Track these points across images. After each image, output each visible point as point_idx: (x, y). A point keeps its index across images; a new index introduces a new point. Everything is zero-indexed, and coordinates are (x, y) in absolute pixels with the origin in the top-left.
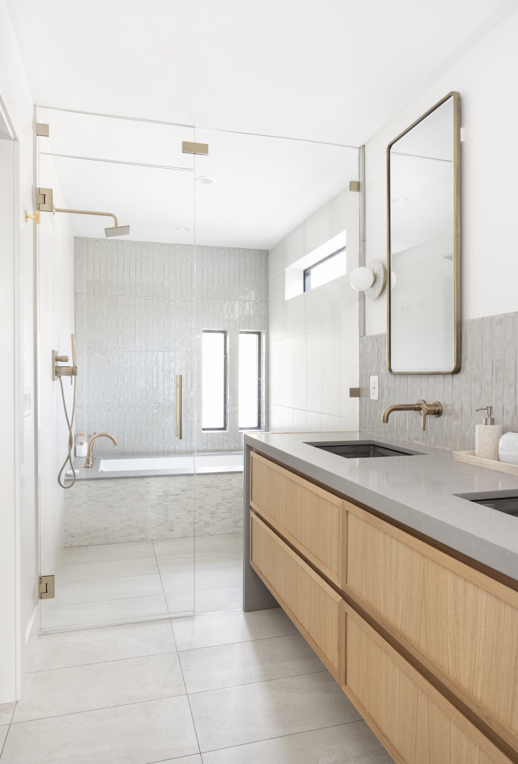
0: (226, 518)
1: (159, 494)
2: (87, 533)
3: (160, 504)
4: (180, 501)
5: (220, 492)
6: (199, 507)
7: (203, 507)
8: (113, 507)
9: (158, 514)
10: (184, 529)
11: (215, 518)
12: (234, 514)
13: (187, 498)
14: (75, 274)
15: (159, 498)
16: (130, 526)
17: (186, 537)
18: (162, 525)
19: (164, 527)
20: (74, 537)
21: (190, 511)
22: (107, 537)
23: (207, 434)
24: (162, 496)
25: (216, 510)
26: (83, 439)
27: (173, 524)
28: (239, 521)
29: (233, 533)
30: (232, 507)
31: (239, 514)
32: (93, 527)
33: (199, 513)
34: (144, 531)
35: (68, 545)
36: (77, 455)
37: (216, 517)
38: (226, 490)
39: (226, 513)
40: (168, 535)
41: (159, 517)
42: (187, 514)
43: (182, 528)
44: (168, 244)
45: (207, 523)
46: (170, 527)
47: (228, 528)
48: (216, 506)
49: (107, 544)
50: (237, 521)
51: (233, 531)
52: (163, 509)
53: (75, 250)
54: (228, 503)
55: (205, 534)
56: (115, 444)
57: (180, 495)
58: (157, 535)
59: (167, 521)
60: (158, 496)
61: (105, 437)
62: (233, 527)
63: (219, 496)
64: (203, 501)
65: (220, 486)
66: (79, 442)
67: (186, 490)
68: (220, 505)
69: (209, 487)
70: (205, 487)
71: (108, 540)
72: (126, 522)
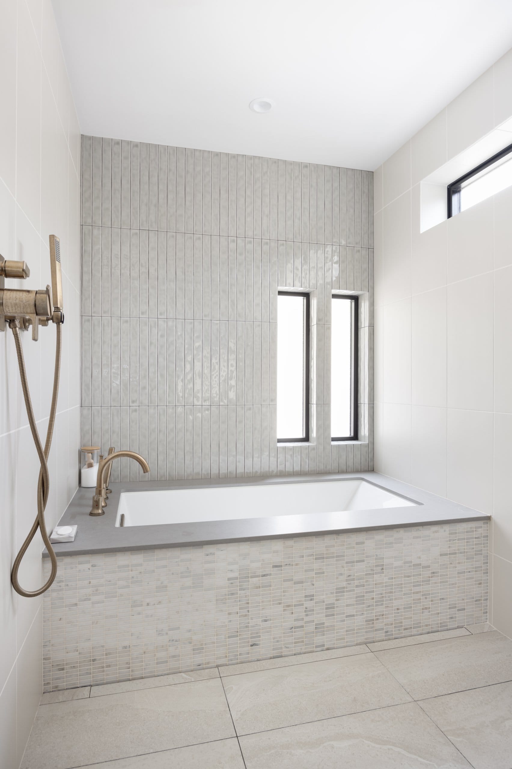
0: (353, 616)
1: (232, 575)
2: (90, 661)
3: (232, 594)
4: (270, 586)
5: (343, 567)
6: (306, 596)
7: (313, 596)
8: (142, 605)
9: (229, 614)
10: (278, 641)
11: (335, 617)
12: (369, 606)
13: (284, 581)
14: (82, 194)
15: (232, 583)
16: (176, 641)
17: (281, 656)
18: (237, 636)
19: (240, 639)
20: (63, 669)
21: (288, 606)
22: (131, 665)
23: (284, 448)
24: (236, 578)
25: (337, 600)
26: (93, 458)
27: (257, 633)
28: (377, 619)
29: (366, 643)
30: (365, 594)
31: (376, 605)
32: (103, 646)
33: (306, 608)
34: (203, 649)
35: (50, 687)
36: (84, 484)
37: (337, 614)
38: (353, 562)
39: (353, 605)
40: (248, 653)
41: (230, 621)
42: (284, 610)
43: (274, 639)
44: (227, 155)
45: (319, 627)
46: (252, 638)
47: (357, 633)
48: (336, 593)
49: (129, 680)
50: (373, 620)
51: (366, 639)
52: (239, 603)
53: (82, 157)
54: (357, 586)
55: (316, 647)
56: (145, 470)
57: (270, 574)
58: (227, 655)
59: (247, 627)
60: (229, 579)
61: (129, 458)
62: (366, 632)
63: (341, 574)
64: (313, 585)
65: (343, 556)
66: (87, 463)
67: (281, 566)
68: (343, 592)
69: (323, 558)
70: (316, 559)
71: (132, 671)
72: (167, 634)
